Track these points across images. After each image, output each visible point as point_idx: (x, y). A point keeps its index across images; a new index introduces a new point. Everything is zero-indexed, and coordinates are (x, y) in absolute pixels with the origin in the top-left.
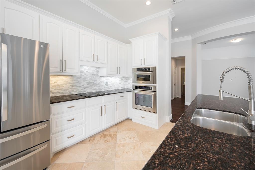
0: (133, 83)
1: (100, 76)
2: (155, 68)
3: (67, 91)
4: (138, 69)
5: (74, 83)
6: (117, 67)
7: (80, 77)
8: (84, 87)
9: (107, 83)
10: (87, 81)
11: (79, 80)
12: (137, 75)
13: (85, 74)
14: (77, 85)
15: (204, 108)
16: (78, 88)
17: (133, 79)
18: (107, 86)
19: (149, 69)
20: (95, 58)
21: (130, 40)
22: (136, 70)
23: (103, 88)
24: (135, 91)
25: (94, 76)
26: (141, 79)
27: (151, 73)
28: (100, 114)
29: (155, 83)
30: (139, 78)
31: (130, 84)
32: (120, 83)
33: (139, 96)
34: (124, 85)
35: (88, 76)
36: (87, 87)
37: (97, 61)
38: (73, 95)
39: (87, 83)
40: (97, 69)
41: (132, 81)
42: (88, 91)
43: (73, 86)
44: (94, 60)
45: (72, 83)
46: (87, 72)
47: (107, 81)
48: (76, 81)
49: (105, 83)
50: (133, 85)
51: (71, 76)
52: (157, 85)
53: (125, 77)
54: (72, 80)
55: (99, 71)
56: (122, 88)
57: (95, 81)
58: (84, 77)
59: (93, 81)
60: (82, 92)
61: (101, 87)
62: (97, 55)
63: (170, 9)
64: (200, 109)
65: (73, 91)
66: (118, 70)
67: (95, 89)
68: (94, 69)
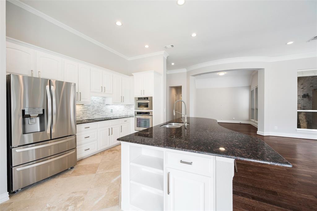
0: (135, 109)
1: (106, 105)
2: (151, 98)
3: (79, 117)
4: (139, 99)
5: (85, 110)
6: (122, 97)
7: (89, 106)
8: (93, 113)
9: (112, 110)
10: (96, 108)
11: (89, 108)
12: (138, 103)
13: (94, 103)
14: (87, 112)
15: (174, 123)
16: (88, 115)
17: (135, 107)
18: (112, 113)
19: (147, 98)
20: (103, 89)
21: (132, 74)
22: (137, 99)
23: (108, 114)
24: (137, 116)
25: (101, 105)
26: (143, 106)
27: (149, 101)
28: (108, 135)
29: (152, 109)
30: (139, 105)
31: (133, 110)
32: (124, 111)
33: (141, 121)
34: (127, 112)
35: (96, 104)
36: (95, 114)
37: (105, 92)
38: (84, 120)
39: (95, 110)
40: (104, 99)
41: (134, 109)
42: (96, 117)
43: (84, 113)
44: (102, 91)
45: (83, 111)
46: (95, 101)
47: (112, 108)
48: (86, 109)
49: (110, 110)
50: (135, 112)
51: (83, 105)
52: (153, 111)
53: (128, 105)
54: (83, 108)
55: (105, 100)
56: (125, 115)
57: (102, 109)
58: (93, 105)
59: (100, 109)
60: (91, 118)
61: (107, 114)
62: (105, 87)
63: (164, 51)
64: (172, 123)
65: (83, 117)
66: (122, 99)
67: (101, 116)
68: (101, 98)
